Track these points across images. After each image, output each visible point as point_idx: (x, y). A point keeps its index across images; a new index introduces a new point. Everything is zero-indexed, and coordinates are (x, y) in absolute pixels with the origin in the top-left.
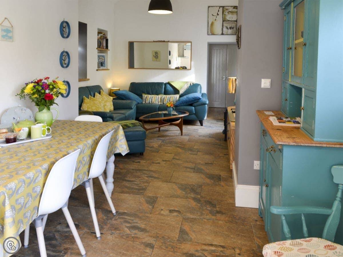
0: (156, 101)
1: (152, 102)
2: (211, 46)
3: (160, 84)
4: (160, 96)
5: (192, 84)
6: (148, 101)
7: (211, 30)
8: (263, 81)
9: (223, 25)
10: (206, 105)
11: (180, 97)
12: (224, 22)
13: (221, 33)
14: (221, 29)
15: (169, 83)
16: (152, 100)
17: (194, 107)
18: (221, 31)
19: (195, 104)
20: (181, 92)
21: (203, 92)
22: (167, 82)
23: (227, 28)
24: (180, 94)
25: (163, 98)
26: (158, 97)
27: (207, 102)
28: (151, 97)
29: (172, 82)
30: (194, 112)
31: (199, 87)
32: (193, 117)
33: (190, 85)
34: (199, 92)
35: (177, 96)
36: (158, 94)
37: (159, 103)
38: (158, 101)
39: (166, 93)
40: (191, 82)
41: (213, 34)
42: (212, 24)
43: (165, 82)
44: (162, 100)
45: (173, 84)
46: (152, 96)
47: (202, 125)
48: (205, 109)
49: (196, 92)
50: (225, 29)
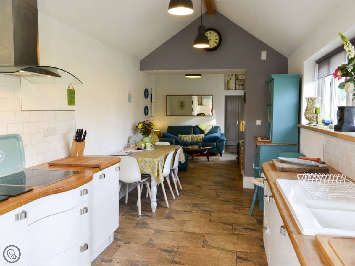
0: (188, 139)
1: (185, 140)
2: (227, 98)
3: (190, 127)
4: (191, 136)
5: (213, 127)
6: (182, 139)
7: (227, 87)
8: (257, 121)
9: (236, 83)
10: (224, 142)
11: (205, 136)
12: (237, 81)
13: (235, 88)
14: (235, 86)
15: (197, 126)
16: (185, 139)
17: (216, 143)
18: (235, 87)
19: (217, 141)
20: (206, 132)
21: (221, 133)
22: (195, 125)
23: (239, 85)
24: (205, 134)
25: (193, 137)
26: (189, 137)
27: (225, 139)
28: (184, 137)
29: (199, 125)
30: (216, 147)
31: (219, 129)
32: (215, 150)
33: (212, 127)
34: (219, 132)
35: (203, 136)
36: (189, 134)
37: (191, 141)
38: (190, 139)
39: (195, 133)
40: (213, 125)
41: (229, 89)
42: (228, 82)
43: (193, 125)
44: (192, 138)
45: (200, 127)
46: (185, 135)
47: (221, 156)
48: (224, 145)
49: (216, 132)
50: (237, 86)
